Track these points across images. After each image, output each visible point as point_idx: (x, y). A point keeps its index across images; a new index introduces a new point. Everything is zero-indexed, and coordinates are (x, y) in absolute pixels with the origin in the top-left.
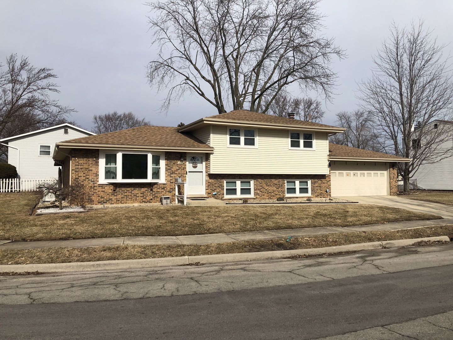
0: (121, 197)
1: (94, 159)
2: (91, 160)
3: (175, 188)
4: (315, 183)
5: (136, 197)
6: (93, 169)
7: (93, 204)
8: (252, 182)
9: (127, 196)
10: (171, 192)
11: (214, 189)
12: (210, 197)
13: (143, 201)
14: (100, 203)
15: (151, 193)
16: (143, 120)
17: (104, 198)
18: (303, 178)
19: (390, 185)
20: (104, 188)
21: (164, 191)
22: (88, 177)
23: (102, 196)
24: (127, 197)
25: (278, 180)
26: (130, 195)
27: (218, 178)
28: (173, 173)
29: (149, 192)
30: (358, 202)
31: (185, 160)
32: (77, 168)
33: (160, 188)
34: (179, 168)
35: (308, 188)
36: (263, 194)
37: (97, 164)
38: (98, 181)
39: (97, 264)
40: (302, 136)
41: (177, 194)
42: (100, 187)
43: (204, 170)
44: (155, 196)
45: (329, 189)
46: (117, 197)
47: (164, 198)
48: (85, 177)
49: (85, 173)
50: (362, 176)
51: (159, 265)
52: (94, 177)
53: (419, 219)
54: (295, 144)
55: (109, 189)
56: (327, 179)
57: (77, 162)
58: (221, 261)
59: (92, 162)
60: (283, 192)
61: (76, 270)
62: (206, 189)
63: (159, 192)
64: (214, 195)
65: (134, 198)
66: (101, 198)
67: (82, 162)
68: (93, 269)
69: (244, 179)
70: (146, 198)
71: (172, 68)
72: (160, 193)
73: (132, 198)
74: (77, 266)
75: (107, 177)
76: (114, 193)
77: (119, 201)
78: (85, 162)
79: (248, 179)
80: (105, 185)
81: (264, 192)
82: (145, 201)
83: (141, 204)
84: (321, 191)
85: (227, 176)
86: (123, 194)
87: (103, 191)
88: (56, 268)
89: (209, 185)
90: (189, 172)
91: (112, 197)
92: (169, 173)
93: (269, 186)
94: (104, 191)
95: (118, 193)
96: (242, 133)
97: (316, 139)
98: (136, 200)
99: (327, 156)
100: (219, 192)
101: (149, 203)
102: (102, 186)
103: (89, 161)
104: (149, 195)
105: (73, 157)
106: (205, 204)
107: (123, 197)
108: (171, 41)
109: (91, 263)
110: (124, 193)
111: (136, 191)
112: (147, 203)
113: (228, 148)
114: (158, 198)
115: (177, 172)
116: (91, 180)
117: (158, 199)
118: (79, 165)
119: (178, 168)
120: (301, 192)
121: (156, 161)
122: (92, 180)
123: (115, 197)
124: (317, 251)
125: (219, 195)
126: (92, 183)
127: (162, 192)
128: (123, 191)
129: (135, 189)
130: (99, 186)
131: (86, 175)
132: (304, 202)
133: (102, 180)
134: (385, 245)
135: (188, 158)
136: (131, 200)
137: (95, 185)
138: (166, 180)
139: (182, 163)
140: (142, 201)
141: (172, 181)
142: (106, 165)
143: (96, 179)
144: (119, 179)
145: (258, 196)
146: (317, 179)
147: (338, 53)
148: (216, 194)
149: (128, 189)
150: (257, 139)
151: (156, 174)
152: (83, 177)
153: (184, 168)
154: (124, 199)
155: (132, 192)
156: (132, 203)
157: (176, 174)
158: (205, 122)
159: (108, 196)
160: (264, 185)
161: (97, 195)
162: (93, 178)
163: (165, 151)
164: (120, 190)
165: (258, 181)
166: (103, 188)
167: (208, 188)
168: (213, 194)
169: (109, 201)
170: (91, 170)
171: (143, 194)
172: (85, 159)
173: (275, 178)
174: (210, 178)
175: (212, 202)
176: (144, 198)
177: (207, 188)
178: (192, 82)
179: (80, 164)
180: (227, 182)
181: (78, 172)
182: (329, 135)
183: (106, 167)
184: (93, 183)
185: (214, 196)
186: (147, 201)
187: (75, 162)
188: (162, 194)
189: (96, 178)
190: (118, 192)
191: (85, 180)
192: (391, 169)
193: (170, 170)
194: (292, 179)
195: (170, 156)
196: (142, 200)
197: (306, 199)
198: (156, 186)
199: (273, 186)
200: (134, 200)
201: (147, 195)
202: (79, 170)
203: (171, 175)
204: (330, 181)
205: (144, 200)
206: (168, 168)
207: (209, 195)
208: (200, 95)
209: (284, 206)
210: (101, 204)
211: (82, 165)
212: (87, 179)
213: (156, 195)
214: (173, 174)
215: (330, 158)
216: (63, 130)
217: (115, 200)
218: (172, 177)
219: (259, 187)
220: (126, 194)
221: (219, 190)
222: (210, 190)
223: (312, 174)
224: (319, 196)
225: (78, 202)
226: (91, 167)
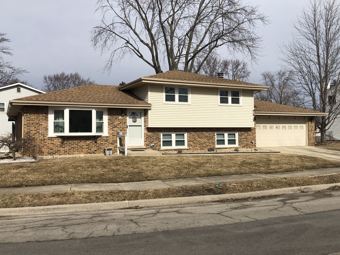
0: (69, 149)
1: (44, 115)
2: (41, 116)
3: (117, 141)
4: (241, 135)
5: (82, 148)
6: (43, 124)
7: (44, 155)
8: (186, 135)
9: (74, 147)
10: (113, 144)
11: (152, 141)
12: (148, 148)
13: (88, 152)
14: (49, 154)
15: (95, 145)
16: (88, 80)
17: (53, 149)
18: (231, 130)
19: (308, 136)
20: (53, 141)
21: (107, 143)
22: (38, 131)
23: (51, 148)
24: (74, 149)
25: (209, 133)
26: (77, 147)
27: (155, 131)
28: (115, 127)
29: (94, 144)
30: (280, 152)
31: (126, 115)
32: (29, 123)
33: (104, 141)
34: (120, 122)
35: (235, 139)
36: (196, 145)
37: (47, 119)
38: (48, 135)
39: (47, 209)
40: (230, 94)
41: (118, 145)
42: (49, 139)
43: (143, 124)
44: (99, 148)
45: (254, 140)
46: (65, 149)
47: (107, 149)
48: (36, 130)
49: (36, 128)
50: (284, 128)
51: (102, 209)
52: (44, 131)
53: (334, 166)
54: (224, 101)
55: (58, 142)
56: (253, 131)
57: (29, 118)
58: (158, 205)
59: (42, 117)
60: (214, 143)
61: (28, 214)
62: (145, 141)
63: (103, 144)
64: (152, 146)
65: (80, 150)
66: (50, 150)
67: (33, 117)
68: (43, 212)
69: (179, 132)
70: (91, 150)
71: (114, 33)
72: (103, 145)
73: (78, 150)
74: (29, 210)
75: (55, 131)
76: (62, 145)
77: (67, 153)
78: (36, 117)
79: (182, 132)
80: (54, 138)
81: (196, 144)
82: (90, 152)
83: (87, 155)
84: (248, 143)
85: (163, 129)
86: (70, 146)
87: (52, 144)
88: (10, 212)
89: (147, 138)
90: (130, 126)
91: (60, 149)
92: (112, 127)
93: (201, 138)
94: (53, 144)
95: (66, 145)
96: (177, 91)
97: (243, 96)
98: (82, 151)
99: (252, 111)
100: (156, 144)
101: (93, 153)
102: (51, 139)
103: (39, 116)
104: (93, 147)
105: (25, 113)
106: (143, 155)
107: (70, 149)
108: (113, 9)
109: (42, 207)
110: (71, 145)
111: (82, 143)
112: (92, 154)
113: (164, 104)
114: (102, 149)
115: (119, 126)
116: (41, 134)
117: (102, 150)
118: (30, 120)
119: (120, 123)
120: (229, 143)
121: (100, 116)
122: (43, 133)
123: (63, 149)
124: (243, 196)
125: (156, 146)
126: (43, 136)
128: (70, 143)
129: (81, 142)
130: (49, 138)
132: (232, 152)
133: (51, 133)
134: (303, 189)
135: (128, 114)
136: (77, 151)
137: (45, 138)
138: (109, 133)
139: (122, 118)
140: (87, 152)
141: (114, 134)
142: (54, 120)
143: (46, 132)
144: (67, 133)
145: (191, 147)
146: (244, 132)
147: (262, 19)
148: (153, 146)
149: (75, 141)
150: (190, 96)
151: (100, 128)
152: (34, 131)
153: (125, 122)
154: (71, 150)
155: (78, 144)
156: (78, 154)
157: (117, 128)
158: (143, 81)
159: (57, 147)
160: (197, 138)
161: (46, 147)
162: (43, 132)
163: (108, 108)
164: (68, 143)
165: (191, 134)
166: (52, 141)
167: (147, 140)
168: (151, 145)
169: (58, 152)
171: (89, 145)
172: (36, 115)
173: (206, 131)
174: (148, 132)
175: (150, 152)
176: (89, 150)
177: (145, 140)
178: (131, 45)
179: (31, 119)
180: (163, 135)
181: (29, 126)
182: (254, 92)
183: (54, 122)
184: (43, 137)
185: (153, 148)
186: (92, 152)
187: (27, 117)
188: (105, 146)
190: (66, 144)
191: (36, 134)
192: (310, 122)
193: (112, 124)
194: (221, 131)
195: (112, 112)
196: (88, 151)
197: (233, 149)
198: (100, 138)
199: (205, 138)
200: (80, 151)
201: (92, 147)
202: (31, 125)
203: (113, 129)
204: (255, 133)
205: (89, 151)
206: (110, 122)
207: (148, 147)
208: (139, 57)
209: (215, 156)
210: (50, 155)
211: (34, 120)
212: (38, 133)
213: (100, 147)
214: (115, 128)
215: (255, 113)
216: (16, 89)
217: (63, 151)
218: (114, 130)
219: (192, 139)
220: (72, 146)
221: (156, 142)
222: (149, 142)
223: (239, 128)
224: (245, 147)
225: (30, 153)
226: (41, 122)
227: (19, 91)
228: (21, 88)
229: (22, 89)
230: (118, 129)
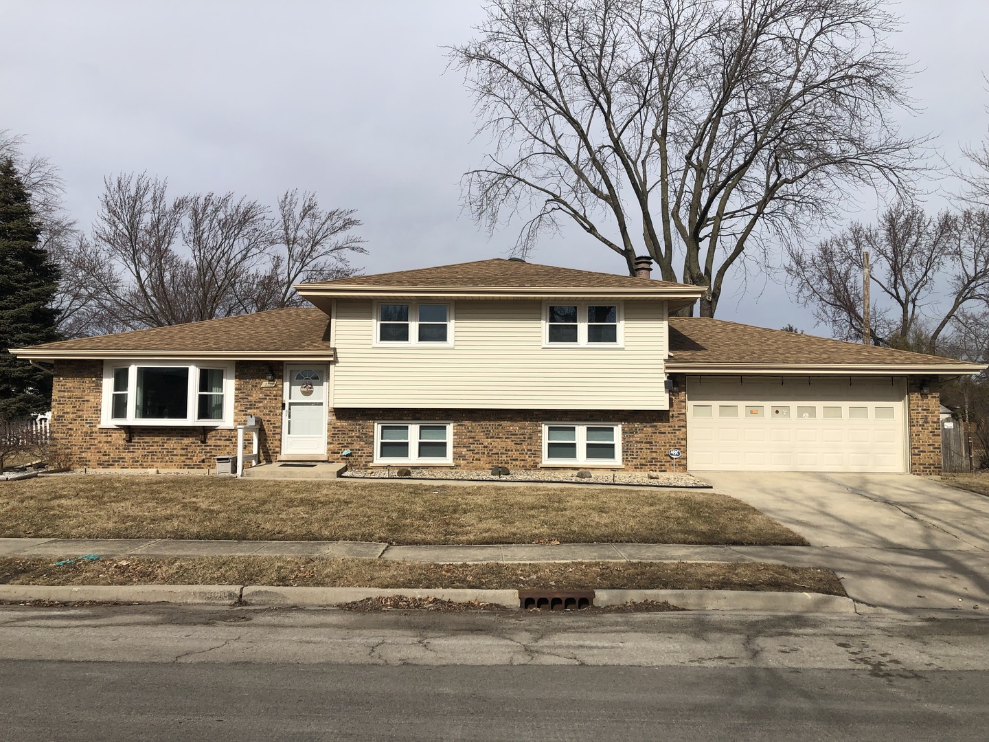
0: (142, 456)
1: (94, 379)
2: (87, 382)
4: (632, 433)
5: (171, 455)
6: (91, 398)
7: (89, 468)
9: (153, 452)
11: (347, 444)
12: (334, 461)
13: (185, 465)
14: (101, 464)
15: (203, 449)
17: (109, 455)
18: (599, 418)
20: (110, 436)
21: (233, 445)
22: (80, 413)
23: (105, 452)
24: (154, 455)
25: (520, 424)
26: (160, 452)
27: (357, 418)
28: (252, 406)
29: (198, 446)
30: (711, 487)
31: (281, 377)
32: (62, 397)
33: (223, 438)
34: (265, 395)
35: (613, 445)
36: (477, 456)
37: (98, 389)
38: (99, 423)
40: (582, 314)
42: (102, 433)
43: (325, 401)
44: (210, 456)
45: (679, 449)
46: (135, 454)
48: (75, 413)
49: (76, 407)
50: (805, 414)
52: (91, 414)
54: (562, 334)
55: (120, 439)
56: (674, 422)
57: (62, 385)
59: (89, 385)
60: (536, 453)
62: (329, 443)
63: (220, 446)
64: (346, 456)
65: (167, 458)
66: (103, 455)
67: (71, 385)
69: (429, 420)
70: (192, 459)
72: (222, 450)
73: (162, 458)
75: (115, 415)
76: (128, 446)
77: (138, 464)
78: (76, 385)
79: (435, 420)
80: (112, 431)
81: (478, 453)
82: (190, 465)
83: (181, 471)
84: (654, 455)
85: (381, 412)
86: (145, 449)
87: (107, 442)
89: (335, 434)
90: (291, 404)
91: (124, 454)
92: (244, 407)
93: (493, 438)
94: (110, 442)
95: (136, 447)
96: (413, 313)
97: (626, 319)
98: (172, 462)
99: (663, 362)
100: (359, 450)
101: (197, 468)
102: (105, 431)
103: (83, 382)
104: (197, 452)
105: (56, 376)
107: (145, 455)
108: (521, 123)
110: (147, 446)
111: (172, 443)
112: (193, 468)
113: (374, 348)
115: (261, 405)
116: (87, 420)
118: (64, 391)
119: (264, 397)
120: (590, 455)
121: (210, 379)
122: (89, 419)
123: (131, 455)
125: (358, 456)
126: (88, 425)
127: (226, 446)
128: (146, 442)
129: (170, 439)
130: (101, 431)
131: (77, 410)
132: (571, 479)
133: (107, 420)
134: (246, 596)
135: (287, 375)
136: (161, 462)
137: (94, 429)
138: (235, 421)
139: (270, 386)
140: (183, 464)
142: (115, 391)
143: (96, 417)
144: (132, 418)
145: (462, 462)
146: (641, 423)
148: (350, 455)
149: (157, 439)
150: (453, 326)
151: (208, 408)
152: (73, 413)
153: (277, 396)
154: (148, 458)
155: (163, 446)
156: (162, 467)
157: (257, 408)
159: (117, 451)
160: (481, 436)
161: (96, 449)
162: (89, 417)
164: (142, 441)
165: (462, 425)
166: (107, 436)
167: (333, 440)
168: (343, 454)
169: (118, 461)
170: (88, 401)
171: (187, 449)
172: (77, 379)
173: (511, 419)
174: (337, 419)
176: (188, 459)
177: (330, 441)
181: (63, 404)
183: (114, 395)
184: (90, 426)
185: (347, 459)
186: (194, 465)
187: (59, 385)
188: (226, 452)
189: (96, 415)
190: (136, 444)
191: (75, 420)
192: (916, 396)
193: (245, 400)
194: (561, 421)
195: (246, 370)
196: (184, 462)
198: (213, 433)
199: (506, 438)
200: (167, 461)
201: (195, 452)
202: (66, 401)
203: (246, 411)
204: (685, 427)
205: (188, 462)
206: (241, 395)
207: (335, 457)
210: (103, 468)
211: (72, 391)
212: (80, 419)
213: (214, 453)
214: (251, 408)
215: (671, 368)
217: (131, 461)
218: (249, 415)
219: (465, 440)
220: (151, 449)
221: (359, 444)
222: (339, 444)
223: (623, 411)
224: (646, 467)
225: (61, 461)
226: (88, 395)
230: (258, 410)
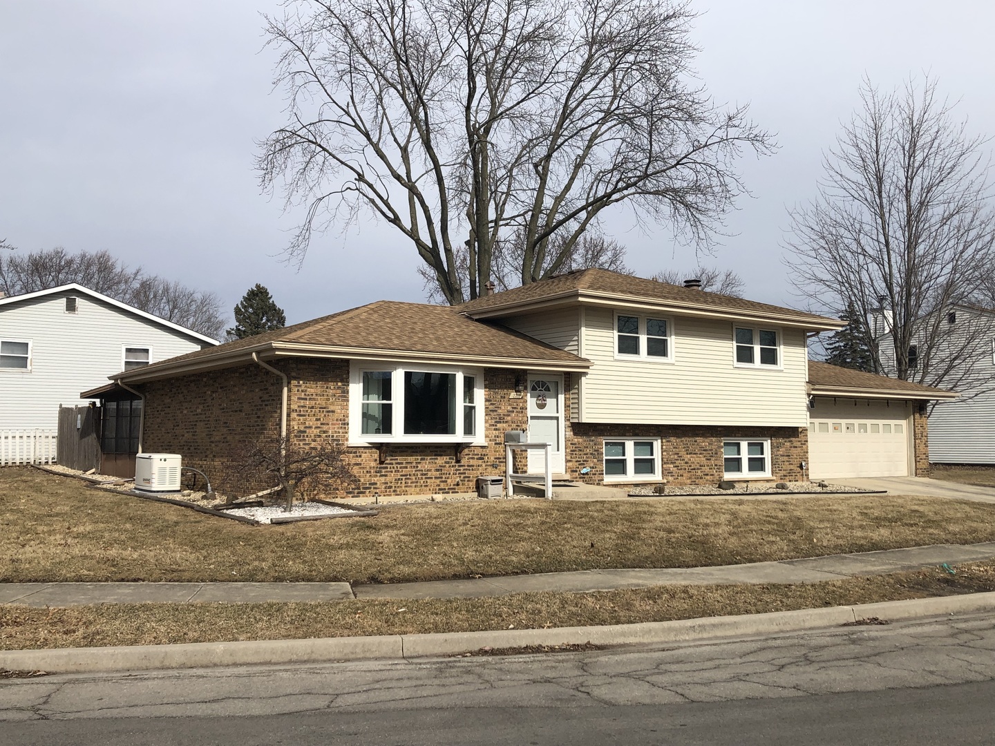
0: (396, 480)
1: (340, 384)
2: (332, 387)
3: (505, 458)
4: (778, 447)
5: (426, 478)
6: (337, 408)
7: (337, 497)
8: (657, 445)
9: (406, 475)
10: (496, 468)
11: (583, 461)
12: (575, 480)
13: (440, 489)
14: (350, 493)
15: (457, 470)
17: (359, 481)
18: (755, 434)
19: (915, 452)
20: (360, 456)
21: (484, 465)
22: (325, 428)
24: (408, 479)
25: (708, 440)
26: (414, 474)
27: (591, 433)
28: (501, 420)
29: (453, 466)
30: (886, 492)
31: (525, 388)
32: (303, 407)
33: (476, 457)
34: (513, 408)
36: (681, 472)
37: (345, 397)
38: (347, 440)
40: (757, 337)
41: (510, 471)
42: (351, 452)
43: (562, 415)
44: (464, 477)
45: (805, 461)
46: (388, 479)
47: (493, 481)
48: (319, 427)
49: (320, 419)
50: (862, 430)
52: (338, 428)
54: (744, 355)
55: (370, 460)
56: (801, 437)
59: (334, 391)
60: (719, 468)
61: (663, 639)
62: (567, 461)
63: (473, 466)
64: (583, 474)
67: (312, 390)
68: (693, 635)
69: (643, 436)
70: (446, 481)
71: (324, 149)
72: (475, 470)
73: (417, 482)
75: (365, 430)
76: (380, 468)
77: (392, 490)
78: (319, 391)
79: (650, 436)
80: (362, 450)
81: (681, 469)
82: (445, 489)
84: (792, 467)
85: (609, 427)
86: (398, 471)
87: (357, 464)
89: (573, 452)
90: (533, 418)
91: (376, 479)
92: (493, 421)
93: (691, 453)
94: (360, 464)
95: (389, 470)
96: (643, 327)
97: (784, 344)
98: (427, 486)
99: (804, 384)
100: (593, 468)
101: (452, 492)
102: (355, 450)
103: (327, 388)
104: (452, 474)
105: (295, 378)
107: (399, 479)
109: (689, 623)
110: (401, 468)
111: (427, 464)
112: (448, 493)
113: (616, 360)
114: (472, 481)
115: (509, 418)
116: (333, 436)
117: (471, 483)
118: (306, 399)
119: (511, 409)
120: (751, 468)
122: (335, 435)
123: (383, 479)
125: (593, 474)
126: (335, 443)
127: (479, 466)
128: (399, 463)
129: (424, 459)
130: (350, 450)
131: (322, 424)
132: (771, 491)
133: (356, 436)
135: (529, 385)
136: (415, 486)
137: (342, 448)
138: (487, 436)
139: (518, 397)
140: (437, 488)
141: (498, 440)
142: (363, 399)
143: (343, 433)
144: (398, 435)
145: (670, 478)
146: (783, 438)
147: (754, 139)
148: (587, 474)
149: (411, 459)
150: (673, 342)
152: (316, 428)
153: (523, 408)
154: (401, 483)
155: (417, 467)
156: (418, 494)
157: (506, 422)
158: (581, 299)
159: (368, 475)
160: (683, 453)
162: (336, 432)
163: (485, 368)
164: (394, 462)
165: (669, 441)
166: (357, 456)
167: (571, 458)
168: (582, 472)
169: (370, 488)
170: (333, 412)
171: (441, 470)
172: (320, 383)
173: (703, 436)
174: (575, 434)
175: (582, 492)
176: (443, 482)
177: (569, 458)
178: (371, 186)
179: (309, 395)
180: (607, 444)
181: (304, 416)
182: (808, 334)
183: (363, 404)
185: (584, 477)
186: (449, 489)
187: (298, 391)
188: (479, 473)
189: (343, 430)
190: (389, 466)
191: (320, 436)
192: (917, 416)
193: (495, 413)
194: (735, 436)
195: (495, 379)
196: (439, 485)
198: (466, 451)
199: (700, 454)
200: (421, 486)
201: (449, 474)
202: (307, 411)
203: (496, 425)
204: (807, 441)
206: (491, 407)
207: (574, 476)
208: (390, 221)
210: (353, 497)
211: (314, 399)
212: (324, 435)
213: (467, 475)
214: (500, 422)
215: (813, 390)
216: (64, 301)
217: (383, 486)
218: (499, 430)
219: (672, 457)
220: (405, 471)
221: (593, 462)
222: (576, 461)
223: (773, 427)
224: (787, 478)
225: (304, 491)
226: (332, 404)
227: (71, 307)
228: (77, 298)
229: (79, 302)
230: (507, 424)
